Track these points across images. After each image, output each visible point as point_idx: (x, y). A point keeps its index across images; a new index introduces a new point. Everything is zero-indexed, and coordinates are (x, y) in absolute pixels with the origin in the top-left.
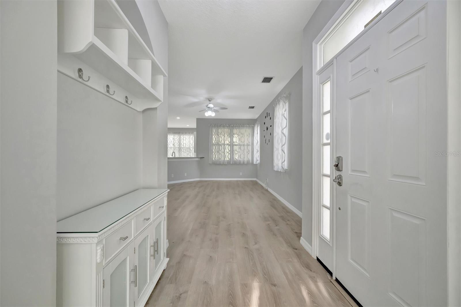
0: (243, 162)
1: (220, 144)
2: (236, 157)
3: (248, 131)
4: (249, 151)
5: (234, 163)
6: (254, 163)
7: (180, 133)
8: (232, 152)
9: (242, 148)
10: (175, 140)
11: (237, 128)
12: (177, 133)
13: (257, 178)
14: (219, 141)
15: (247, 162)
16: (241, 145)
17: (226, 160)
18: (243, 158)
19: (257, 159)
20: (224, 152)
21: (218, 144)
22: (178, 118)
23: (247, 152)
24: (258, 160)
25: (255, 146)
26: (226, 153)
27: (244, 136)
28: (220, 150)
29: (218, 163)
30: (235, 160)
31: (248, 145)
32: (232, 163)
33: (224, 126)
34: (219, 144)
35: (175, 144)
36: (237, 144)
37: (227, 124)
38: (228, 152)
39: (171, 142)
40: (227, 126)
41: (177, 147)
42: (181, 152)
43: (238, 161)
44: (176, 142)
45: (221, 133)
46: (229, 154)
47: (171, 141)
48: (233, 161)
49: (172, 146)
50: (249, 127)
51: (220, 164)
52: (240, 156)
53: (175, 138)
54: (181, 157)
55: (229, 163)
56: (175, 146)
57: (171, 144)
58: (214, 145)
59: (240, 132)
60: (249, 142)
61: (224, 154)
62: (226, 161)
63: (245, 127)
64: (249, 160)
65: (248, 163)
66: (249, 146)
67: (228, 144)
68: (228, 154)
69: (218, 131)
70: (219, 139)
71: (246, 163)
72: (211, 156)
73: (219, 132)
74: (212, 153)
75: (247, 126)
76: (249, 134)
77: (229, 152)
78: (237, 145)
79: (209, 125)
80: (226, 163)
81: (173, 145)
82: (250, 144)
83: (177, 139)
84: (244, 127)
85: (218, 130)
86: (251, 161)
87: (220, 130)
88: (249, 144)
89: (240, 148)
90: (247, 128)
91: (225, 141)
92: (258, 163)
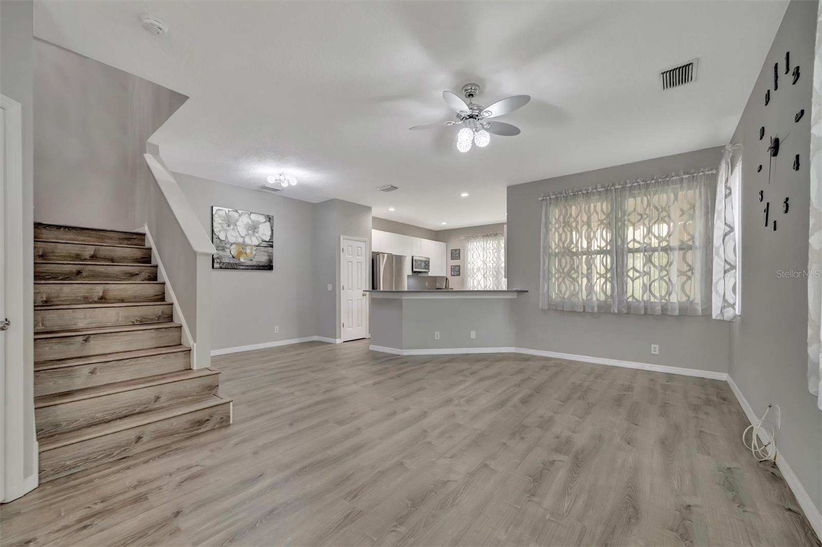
0: (664, 309)
1: (574, 250)
2: (635, 290)
3: (690, 195)
4: (691, 269)
5: (625, 311)
6: (714, 317)
7: (496, 234)
8: (618, 273)
9: (659, 259)
10: (488, 251)
11: (636, 192)
12: (490, 235)
13: (730, 372)
14: (571, 242)
15: (680, 310)
16: (654, 250)
17: (594, 299)
18: (663, 293)
19: (725, 300)
20: (589, 276)
21: (568, 253)
22: (465, 195)
23: (681, 273)
24: (733, 306)
25: (718, 248)
26: (595, 276)
27: (669, 217)
28: (574, 269)
29: (567, 308)
30: (630, 299)
31: (685, 248)
32: (616, 311)
33: (588, 195)
34: (570, 251)
35: (488, 259)
36: (637, 246)
37: (599, 186)
38: (601, 276)
39: (479, 256)
40: (599, 193)
41: (491, 266)
42: (500, 278)
43: (642, 304)
44: (489, 255)
45: (577, 217)
46: (606, 279)
47: (479, 254)
48: (620, 302)
49: (482, 267)
50: (693, 179)
51: (575, 312)
52: (647, 288)
53: (488, 246)
54: (500, 289)
55: (604, 309)
56: (488, 265)
57: (479, 260)
58: (556, 255)
59: (649, 205)
60: (693, 238)
61: (589, 280)
62: (596, 304)
63: (674, 182)
64: (692, 302)
65: (685, 312)
66: (690, 252)
67: (601, 252)
68: (603, 280)
69: (566, 213)
70: (572, 235)
71: (677, 313)
72: (546, 286)
73: (571, 215)
74: (549, 279)
75: (682, 180)
76: (693, 207)
77: (609, 275)
78: (638, 250)
79: (540, 199)
80: (596, 310)
81: (484, 262)
82: (697, 244)
83: (492, 248)
84: (668, 183)
85: (566, 210)
86: (699, 308)
87: (574, 207)
88: (690, 243)
89: (649, 260)
90: (681, 187)
91: (591, 240)
92: (735, 316)
